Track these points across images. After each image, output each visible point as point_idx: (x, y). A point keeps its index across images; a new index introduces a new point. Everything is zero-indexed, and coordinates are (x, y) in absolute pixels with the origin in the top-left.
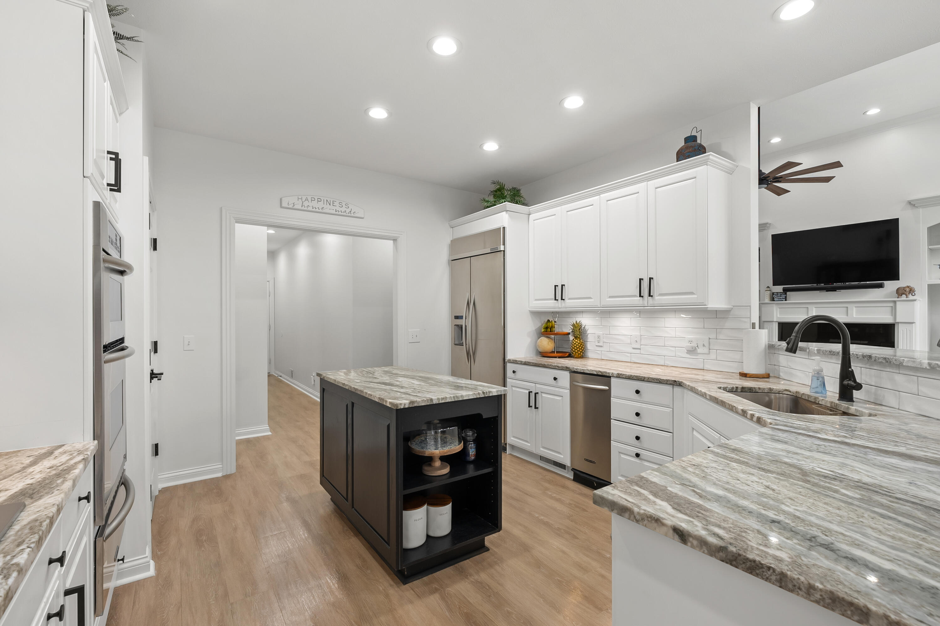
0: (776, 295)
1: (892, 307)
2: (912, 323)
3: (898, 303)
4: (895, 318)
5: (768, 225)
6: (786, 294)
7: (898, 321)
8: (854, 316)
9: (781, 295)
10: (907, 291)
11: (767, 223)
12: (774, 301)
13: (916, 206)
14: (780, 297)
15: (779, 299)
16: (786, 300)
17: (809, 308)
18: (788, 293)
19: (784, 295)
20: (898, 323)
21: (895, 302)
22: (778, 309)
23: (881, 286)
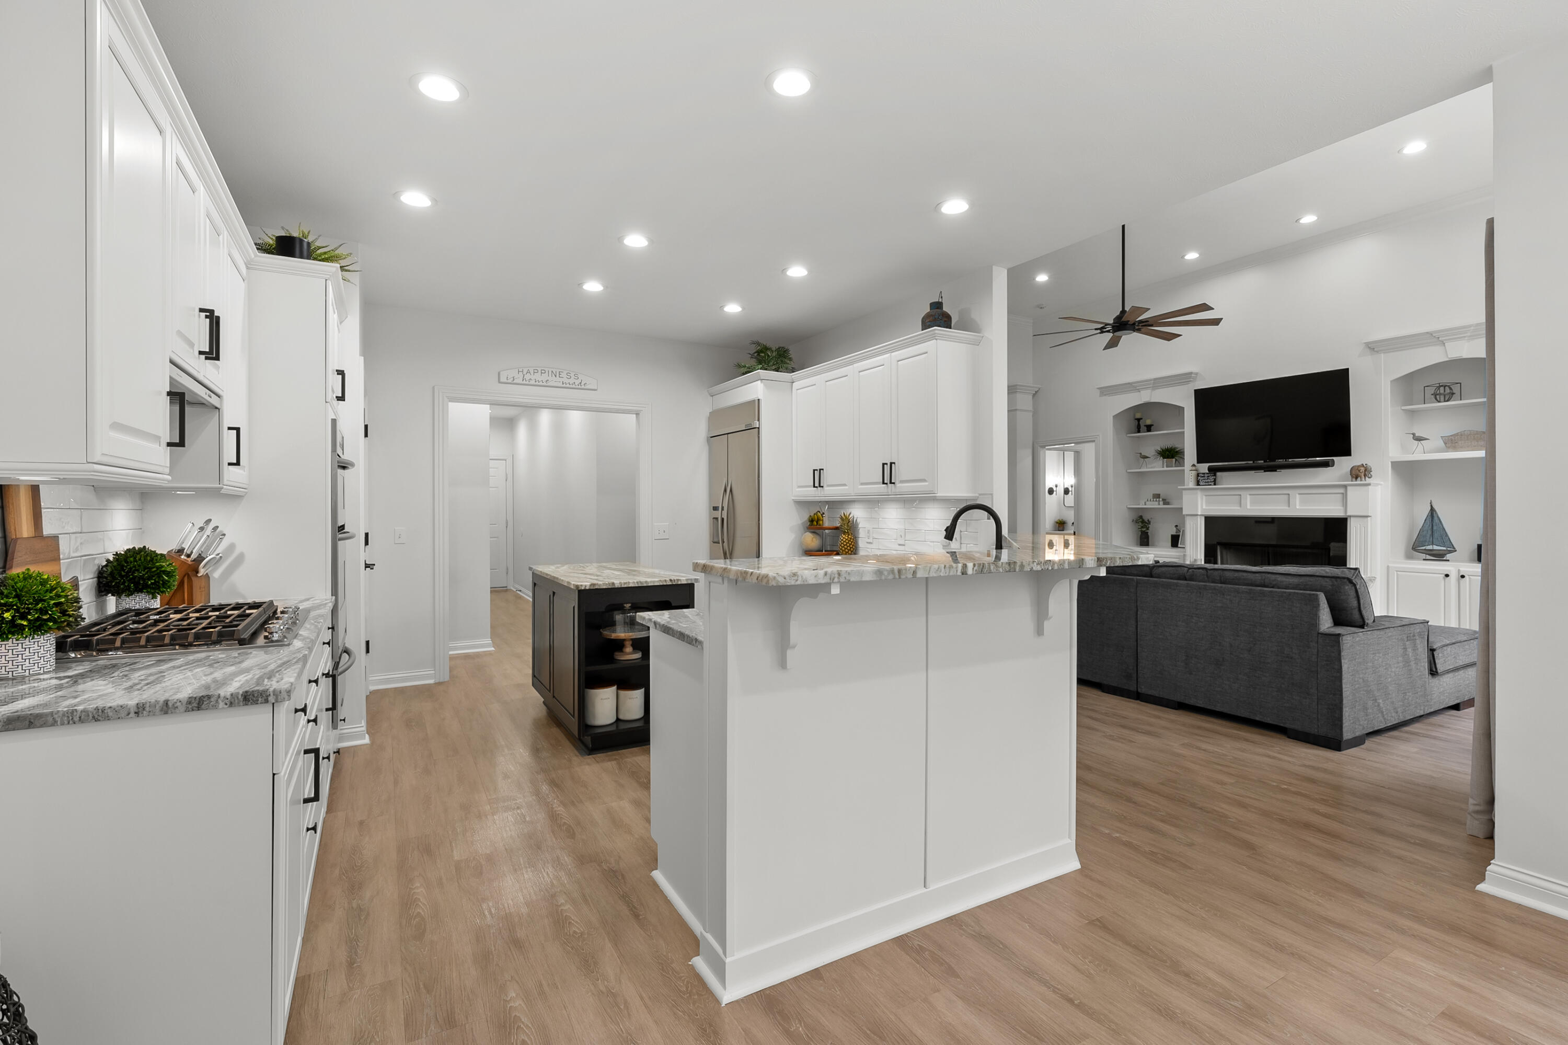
0: (1202, 477)
1: (1343, 494)
2: (1367, 517)
3: (1349, 488)
4: (1346, 511)
5: (1193, 375)
6: (1215, 475)
7: (1349, 514)
8: (1298, 507)
9: (1208, 476)
10: (1361, 471)
11: (1191, 373)
12: (1200, 485)
13: (1375, 350)
14: (1208, 479)
15: (1205, 482)
16: (1215, 484)
17: (1242, 496)
18: (1219, 474)
19: (1213, 477)
20: (1350, 516)
21: (1345, 487)
22: (1204, 497)
23: (1326, 464)
